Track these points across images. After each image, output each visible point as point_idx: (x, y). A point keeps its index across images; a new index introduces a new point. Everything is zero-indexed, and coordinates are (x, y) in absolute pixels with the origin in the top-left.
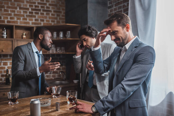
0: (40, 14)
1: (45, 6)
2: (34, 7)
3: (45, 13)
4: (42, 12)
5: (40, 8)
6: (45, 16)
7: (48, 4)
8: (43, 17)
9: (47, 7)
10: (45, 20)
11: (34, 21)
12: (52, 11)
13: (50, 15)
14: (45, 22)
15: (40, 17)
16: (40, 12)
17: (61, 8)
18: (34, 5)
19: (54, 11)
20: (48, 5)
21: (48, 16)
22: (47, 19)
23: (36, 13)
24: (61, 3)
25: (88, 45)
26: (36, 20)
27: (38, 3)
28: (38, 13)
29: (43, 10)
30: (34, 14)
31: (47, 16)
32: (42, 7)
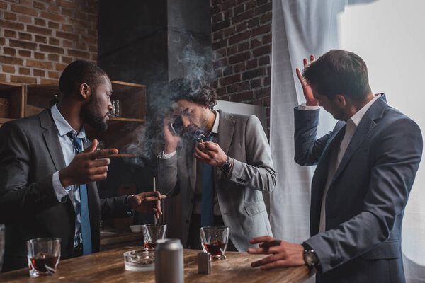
0: (32, 55)
1: (48, 38)
2: (18, 38)
3: (47, 54)
4: (38, 51)
5: (33, 40)
6: (46, 63)
7: (54, 32)
8: (41, 65)
9: (53, 41)
10: (46, 71)
11: (17, 74)
12: (66, 50)
13: (61, 59)
14: (47, 77)
15: (34, 64)
16: (32, 52)
17: (87, 45)
18: (17, 31)
19: (70, 52)
20: (54, 35)
21: (54, 63)
22: (51, 71)
23: (22, 53)
24: (86, 31)
25: (196, 126)
26: (21, 71)
27: (30, 28)
28: (28, 54)
29: (40, 45)
30: (17, 55)
31: (51, 61)
32: (38, 38)
